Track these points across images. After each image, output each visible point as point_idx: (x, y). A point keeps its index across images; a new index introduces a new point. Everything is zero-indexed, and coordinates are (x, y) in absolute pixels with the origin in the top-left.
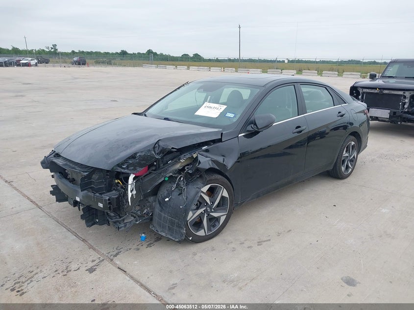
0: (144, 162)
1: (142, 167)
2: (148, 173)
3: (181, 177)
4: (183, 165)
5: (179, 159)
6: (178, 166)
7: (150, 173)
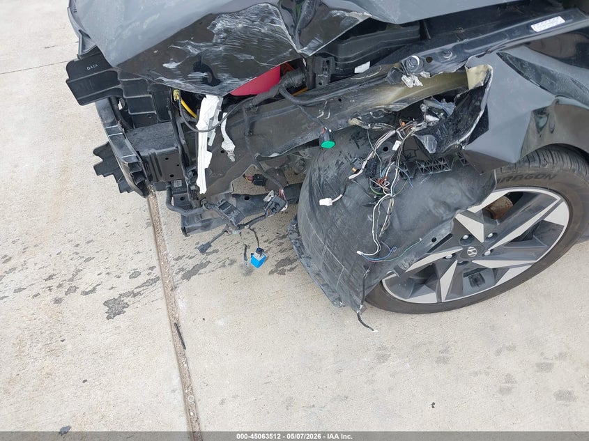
0: (248, 57)
1: (242, 77)
2: (272, 94)
3: (395, 138)
4: (414, 96)
5: (401, 71)
6: (390, 98)
7: (279, 97)
